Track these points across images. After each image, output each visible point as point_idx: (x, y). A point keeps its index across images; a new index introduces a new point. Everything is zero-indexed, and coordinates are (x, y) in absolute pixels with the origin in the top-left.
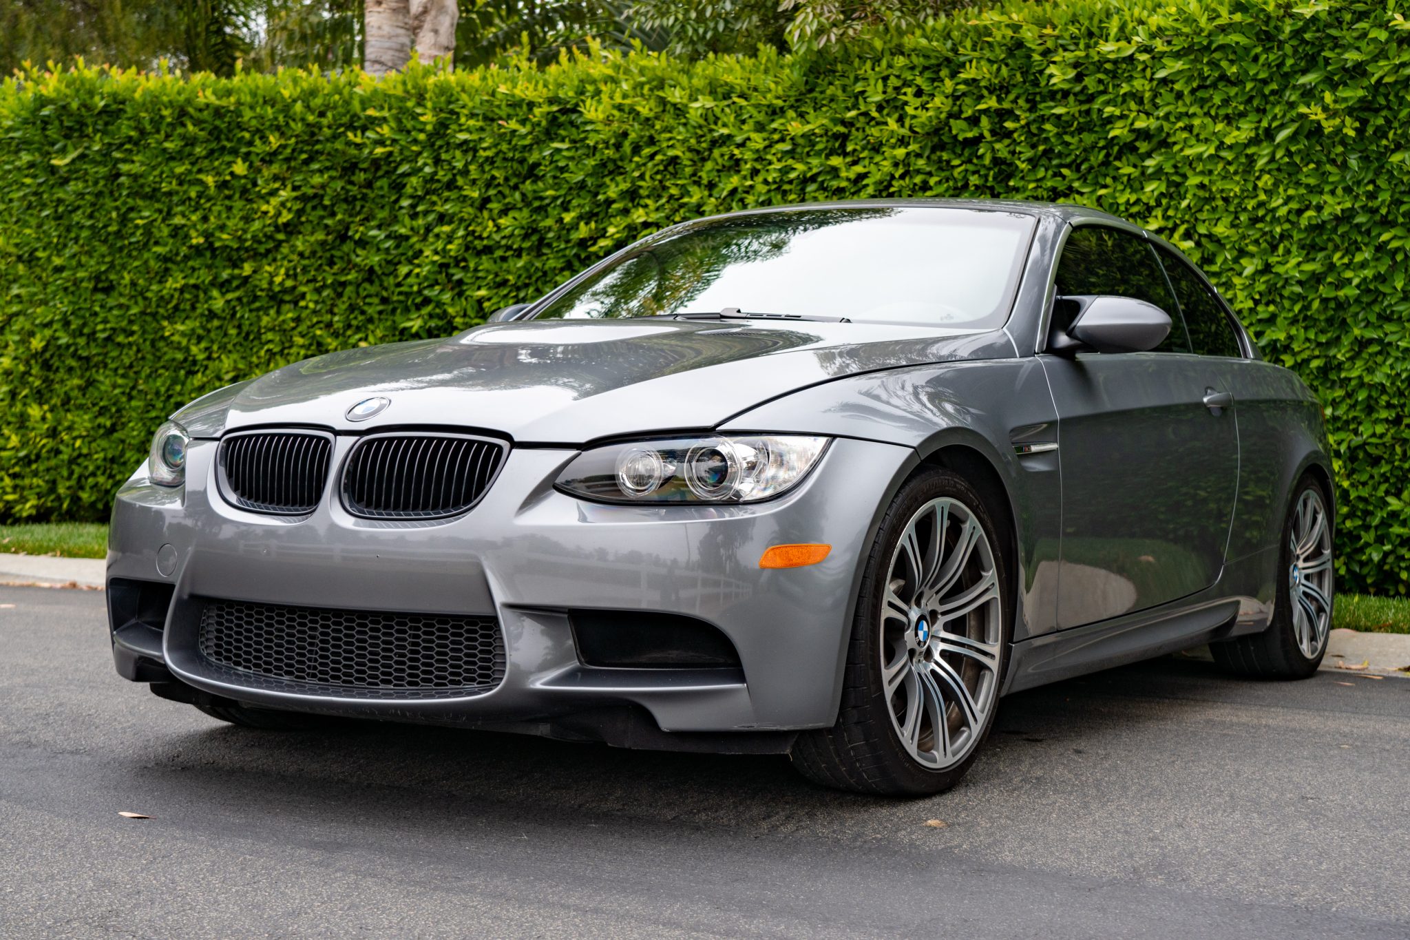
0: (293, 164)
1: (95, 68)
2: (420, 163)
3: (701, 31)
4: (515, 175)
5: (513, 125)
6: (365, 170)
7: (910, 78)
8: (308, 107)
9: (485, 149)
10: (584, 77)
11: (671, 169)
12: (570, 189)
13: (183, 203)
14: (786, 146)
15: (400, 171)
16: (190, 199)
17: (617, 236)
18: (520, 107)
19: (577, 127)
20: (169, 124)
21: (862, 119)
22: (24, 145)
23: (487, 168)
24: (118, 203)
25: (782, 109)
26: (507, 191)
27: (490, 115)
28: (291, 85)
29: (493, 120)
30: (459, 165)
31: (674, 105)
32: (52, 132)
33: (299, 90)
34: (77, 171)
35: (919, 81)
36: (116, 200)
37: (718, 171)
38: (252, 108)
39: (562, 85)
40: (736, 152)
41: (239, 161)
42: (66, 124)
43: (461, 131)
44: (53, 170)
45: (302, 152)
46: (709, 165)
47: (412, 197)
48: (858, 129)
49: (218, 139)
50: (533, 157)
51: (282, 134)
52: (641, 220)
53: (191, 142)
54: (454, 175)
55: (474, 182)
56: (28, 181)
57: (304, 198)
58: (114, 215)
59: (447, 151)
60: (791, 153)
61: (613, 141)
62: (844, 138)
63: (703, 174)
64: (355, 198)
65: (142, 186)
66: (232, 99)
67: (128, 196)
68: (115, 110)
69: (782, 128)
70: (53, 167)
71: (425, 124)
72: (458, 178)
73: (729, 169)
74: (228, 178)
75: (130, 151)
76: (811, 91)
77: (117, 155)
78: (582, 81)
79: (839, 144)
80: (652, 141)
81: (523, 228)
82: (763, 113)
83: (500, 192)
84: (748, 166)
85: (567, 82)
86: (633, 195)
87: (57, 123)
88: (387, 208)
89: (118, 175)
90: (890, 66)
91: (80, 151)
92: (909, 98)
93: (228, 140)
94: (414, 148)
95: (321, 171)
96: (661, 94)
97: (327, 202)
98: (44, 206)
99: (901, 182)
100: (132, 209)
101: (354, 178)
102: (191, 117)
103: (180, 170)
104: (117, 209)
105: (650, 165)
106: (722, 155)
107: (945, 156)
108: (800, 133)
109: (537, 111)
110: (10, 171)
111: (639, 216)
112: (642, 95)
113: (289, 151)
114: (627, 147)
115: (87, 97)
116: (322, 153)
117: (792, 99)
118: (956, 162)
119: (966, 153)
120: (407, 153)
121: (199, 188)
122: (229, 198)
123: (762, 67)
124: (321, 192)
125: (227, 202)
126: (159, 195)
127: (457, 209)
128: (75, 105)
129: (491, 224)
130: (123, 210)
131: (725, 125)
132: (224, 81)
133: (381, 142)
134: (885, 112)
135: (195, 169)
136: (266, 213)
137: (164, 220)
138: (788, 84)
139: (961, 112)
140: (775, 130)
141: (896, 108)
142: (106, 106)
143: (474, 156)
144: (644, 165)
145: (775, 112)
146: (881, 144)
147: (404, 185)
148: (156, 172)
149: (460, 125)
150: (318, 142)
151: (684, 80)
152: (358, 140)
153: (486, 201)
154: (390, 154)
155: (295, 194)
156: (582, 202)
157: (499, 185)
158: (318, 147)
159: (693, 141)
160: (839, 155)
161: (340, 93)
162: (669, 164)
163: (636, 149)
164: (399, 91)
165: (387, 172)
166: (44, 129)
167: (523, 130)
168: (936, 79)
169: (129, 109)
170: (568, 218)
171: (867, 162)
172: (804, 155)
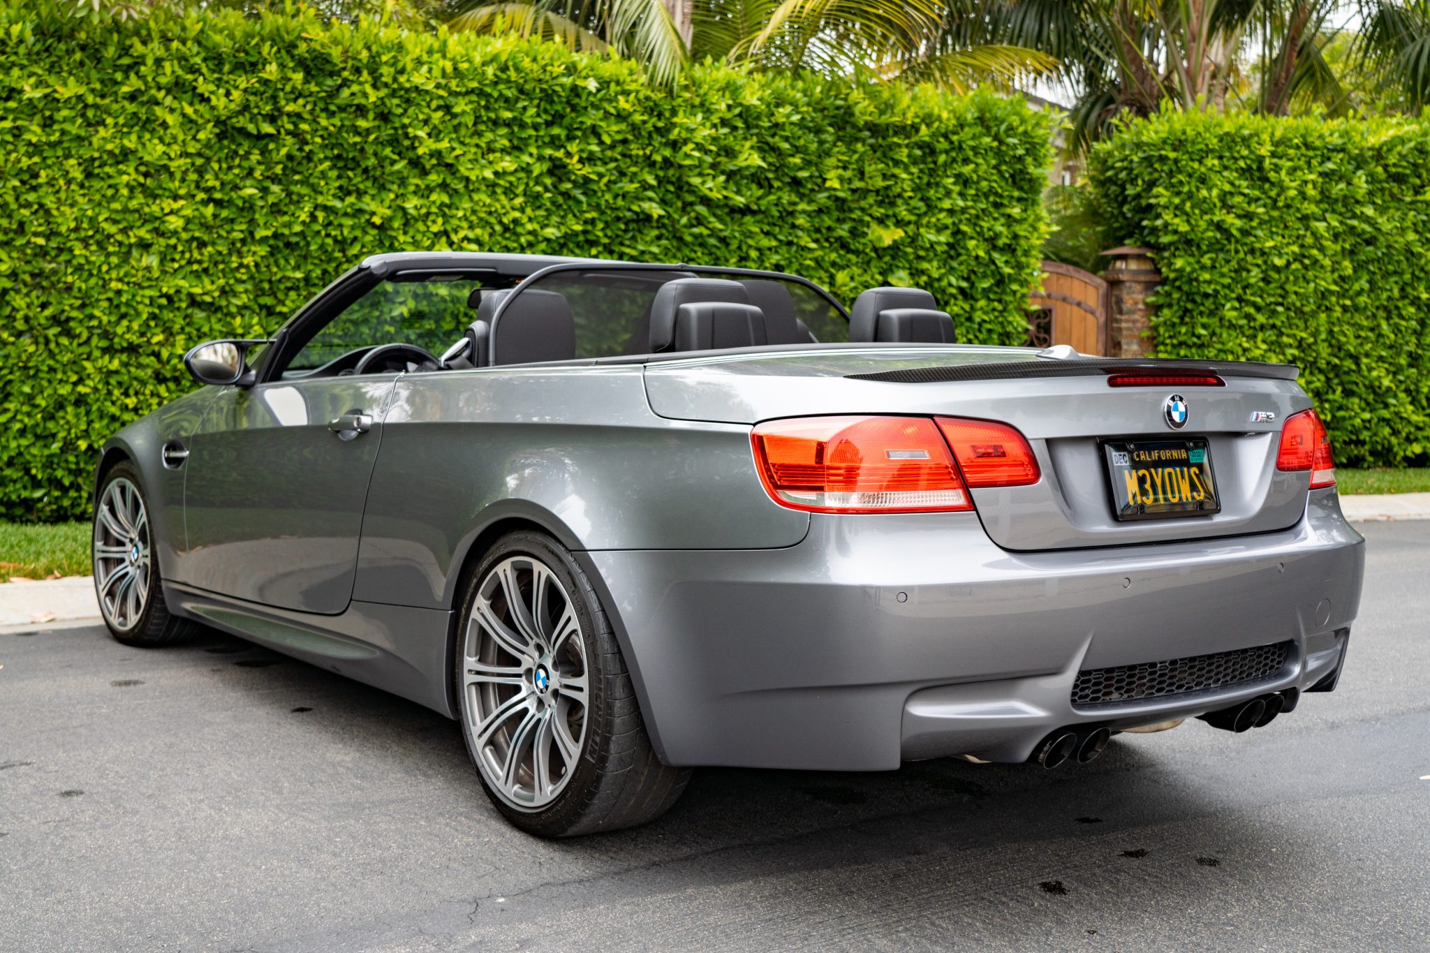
14: (18, 106)
108: (36, 95)
171: (134, 137)
172: (38, 118)
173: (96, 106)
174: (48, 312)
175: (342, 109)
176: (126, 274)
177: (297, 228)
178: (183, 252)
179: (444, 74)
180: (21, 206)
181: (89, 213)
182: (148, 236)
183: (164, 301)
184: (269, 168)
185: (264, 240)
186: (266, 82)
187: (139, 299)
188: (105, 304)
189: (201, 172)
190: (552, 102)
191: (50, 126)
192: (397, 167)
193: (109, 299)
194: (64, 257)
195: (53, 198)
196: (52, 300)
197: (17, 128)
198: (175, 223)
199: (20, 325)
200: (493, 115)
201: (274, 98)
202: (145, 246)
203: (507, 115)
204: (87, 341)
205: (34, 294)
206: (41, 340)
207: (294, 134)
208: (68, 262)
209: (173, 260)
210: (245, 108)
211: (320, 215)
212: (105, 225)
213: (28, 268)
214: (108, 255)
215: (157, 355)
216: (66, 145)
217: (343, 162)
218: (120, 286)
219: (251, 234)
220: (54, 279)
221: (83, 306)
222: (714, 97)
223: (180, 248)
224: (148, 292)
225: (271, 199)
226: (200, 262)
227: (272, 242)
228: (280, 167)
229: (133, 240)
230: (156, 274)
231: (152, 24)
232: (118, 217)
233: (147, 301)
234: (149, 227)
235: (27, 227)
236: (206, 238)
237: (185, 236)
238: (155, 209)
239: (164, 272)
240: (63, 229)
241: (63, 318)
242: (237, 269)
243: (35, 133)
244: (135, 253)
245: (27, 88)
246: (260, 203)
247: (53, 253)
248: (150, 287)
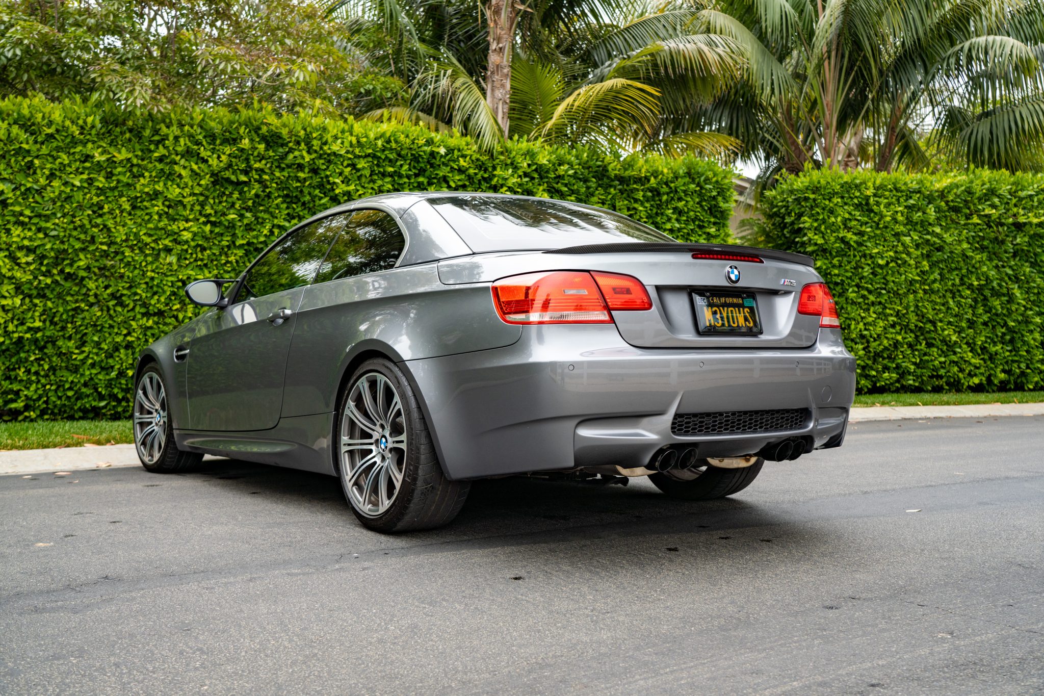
117: (93, 136)
138: (90, 125)
171: (161, 184)
172: (103, 173)
173: (138, 165)
174: (109, 291)
175: (289, 166)
176: (157, 267)
177: (262, 239)
178: (191, 254)
179: (351, 145)
180: (93, 226)
181: (134, 230)
182: (170, 244)
183: (180, 284)
184: (244, 203)
185: (241, 246)
186: (242, 150)
187: (164, 282)
188: (144, 286)
189: (202, 205)
190: (418, 162)
191: (111, 178)
192: (323, 201)
193: (146, 283)
194: (119, 257)
195: (112, 222)
196: (111, 283)
197: (90, 179)
198: (186, 235)
199: (92, 299)
200: (382, 170)
201: (247, 160)
202: (168, 250)
203: (391, 169)
204: (133, 309)
205: (100, 280)
206: (105, 308)
207: (260, 181)
208: (121, 260)
209: (186, 259)
210: (230, 166)
211: (276, 231)
212: (144, 237)
213: (97, 264)
214: (146, 256)
215: (176, 317)
216: (120, 189)
217: (290, 199)
218: (153, 274)
219: (234, 242)
220: (112, 271)
221: (130, 288)
222: (519, 159)
223: (190, 251)
224: (170, 279)
225: (246, 221)
226: (202, 260)
227: (246, 247)
228: (251, 201)
229: (161, 247)
230: (175, 267)
231: (172, 115)
232: (152, 232)
233: (170, 284)
234: (171, 238)
235: (96, 239)
236: (205, 245)
237: (193, 244)
238: (174, 227)
239: (180, 266)
240: (118, 240)
241: (118, 295)
242: (225, 264)
243: (101, 182)
244: (163, 255)
245: (96, 155)
246: (239, 224)
247: (112, 255)
248: (171, 275)
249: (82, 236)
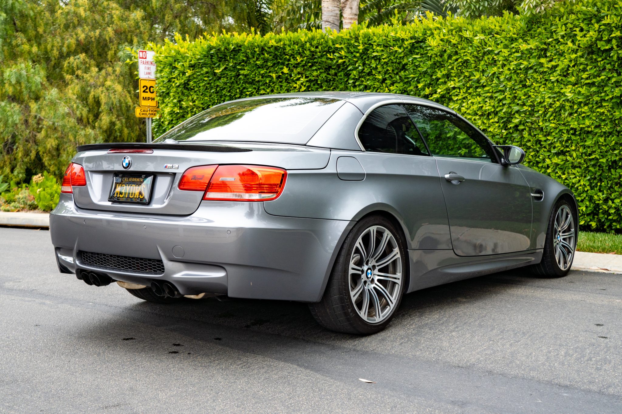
0: (305, 67)
1: (229, 34)
2: (357, 65)
3: (477, 7)
4: (397, 69)
5: (396, 48)
6: (334, 69)
7: (578, 24)
8: (311, 45)
9: (384, 59)
10: (426, 28)
11: (465, 65)
12: (420, 74)
13: (264, 85)
14: (519, 54)
15: (349, 69)
16: (266, 83)
17: (441, 93)
18: (399, 41)
19: (423, 49)
20: (259, 54)
21: (554, 42)
22: (205, 65)
23: (385, 67)
24: (239, 86)
25: (516, 39)
26: (393, 76)
27: (386, 45)
28: (304, 37)
29: (387, 47)
30: (374, 66)
31: (466, 38)
32: (215, 60)
33: (307, 38)
34: (224, 74)
35: (582, 25)
36: (238, 85)
37: (487, 65)
38: (289, 46)
39: (416, 32)
40: (495, 57)
41: (285, 67)
42: (220, 56)
43: (374, 52)
44: (215, 74)
45: (309, 62)
46: (482, 63)
47: (353, 79)
48: (552, 46)
49: (276, 59)
50: (405, 61)
51: (301, 56)
52: (452, 86)
53: (266, 61)
54: (371, 70)
55: (379, 72)
56: (206, 79)
57: (310, 81)
58: (238, 91)
59: (368, 60)
60: (521, 58)
61: (438, 54)
62: (546, 50)
63: (481, 67)
64: (330, 80)
65: (248, 79)
66: (282, 43)
67: (243, 83)
68: (238, 49)
69: (517, 47)
70: (215, 73)
71: (359, 49)
72: (373, 71)
73: (491, 64)
74: (281, 74)
75: (244, 65)
76: (529, 30)
77: (239, 67)
78: (424, 29)
79: (543, 53)
80: (456, 53)
81: (400, 90)
82: (507, 41)
83: (390, 76)
84: (501, 63)
85: (419, 30)
86: (448, 76)
87: (216, 56)
88: (343, 84)
89: (239, 75)
90: (567, 19)
91: (225, 66)
92: (578, 32)
93: (280, 59)
94: (355, 59)
95: (316, 70)
96: (461, 34)
97: (319, 82)
98: (212, 88)
99: (573, 68)
100: (244, 88)
101: (330, 72)
102: (266, 51)
103: (262, 72)
104: (239, 88)
105: (456, 63)
106: (488, 58)
107: (594, 57)
108: (525, 48)
109: (406, 43)
110: (199, 75)
111: (451, 84)
112: (452, 34)
113: (304, 62)
114: (446, 56)
115: (227, 45)
116: (317, 63)
117: (521, 34)
118: (599, 59)
119: (604, 55)
120: (351, 61)
121: (270, 79)
122: (281, 82)
123: (506, 21)
124: (317, 78)
125: (280, 84)
126: (254, 82)
127: (372, 83)
128: (223, 49)
129: (387, 89)
130: (241, 89)
131: (490, 46)
132: (278, 36)
133: (341, 58)
134: (565, 38)
135: (268, 72)
136: (295, 87)
137: (256, 92)
138: (519, 28)
139: (602, 38)
140: (513, 47)
141: (570, 37)
142: (234, 48)
143: (379, 62)
144: (453, 63)
145: (512, 40)
146: (564, 52)
147: (351, 74)
148: (253, 73)
149: (373, 49)
150: (315, 58)
151: (470, 27)
152: (332, 57)
153: (384, 80)
154: (344, 62)
155: (306, 79)
156: (426, 79)
157: (390, 73)
158: (315, 60)
159: (475, 53)
160: (544, 57)
161: (324, 38)
162: (464, 63)
163: (450, 57)
164: (348, 37)
165: (343, 69)
166: (211, 58)
167: (400, 51)
168: (590, 24)
169: (243, 49)
170: (420, 86)
171: (557, 60)
172: (527, 58)
189: (584, 70)
195: (532, 91)
198: (571, 96)
201: (610, 31)
204: (548, 150)
209: (573, 113)
218: (555, 125)
219: (604, 98)
220: (535, 124)
223: (576, 107)
224: (567, 128)
225: (613, 80)
228: (617, 64)
229: (558, 105)
233: (565, 132)
245: (520, 46)
246: (608, 82)
249: (520, 102)
